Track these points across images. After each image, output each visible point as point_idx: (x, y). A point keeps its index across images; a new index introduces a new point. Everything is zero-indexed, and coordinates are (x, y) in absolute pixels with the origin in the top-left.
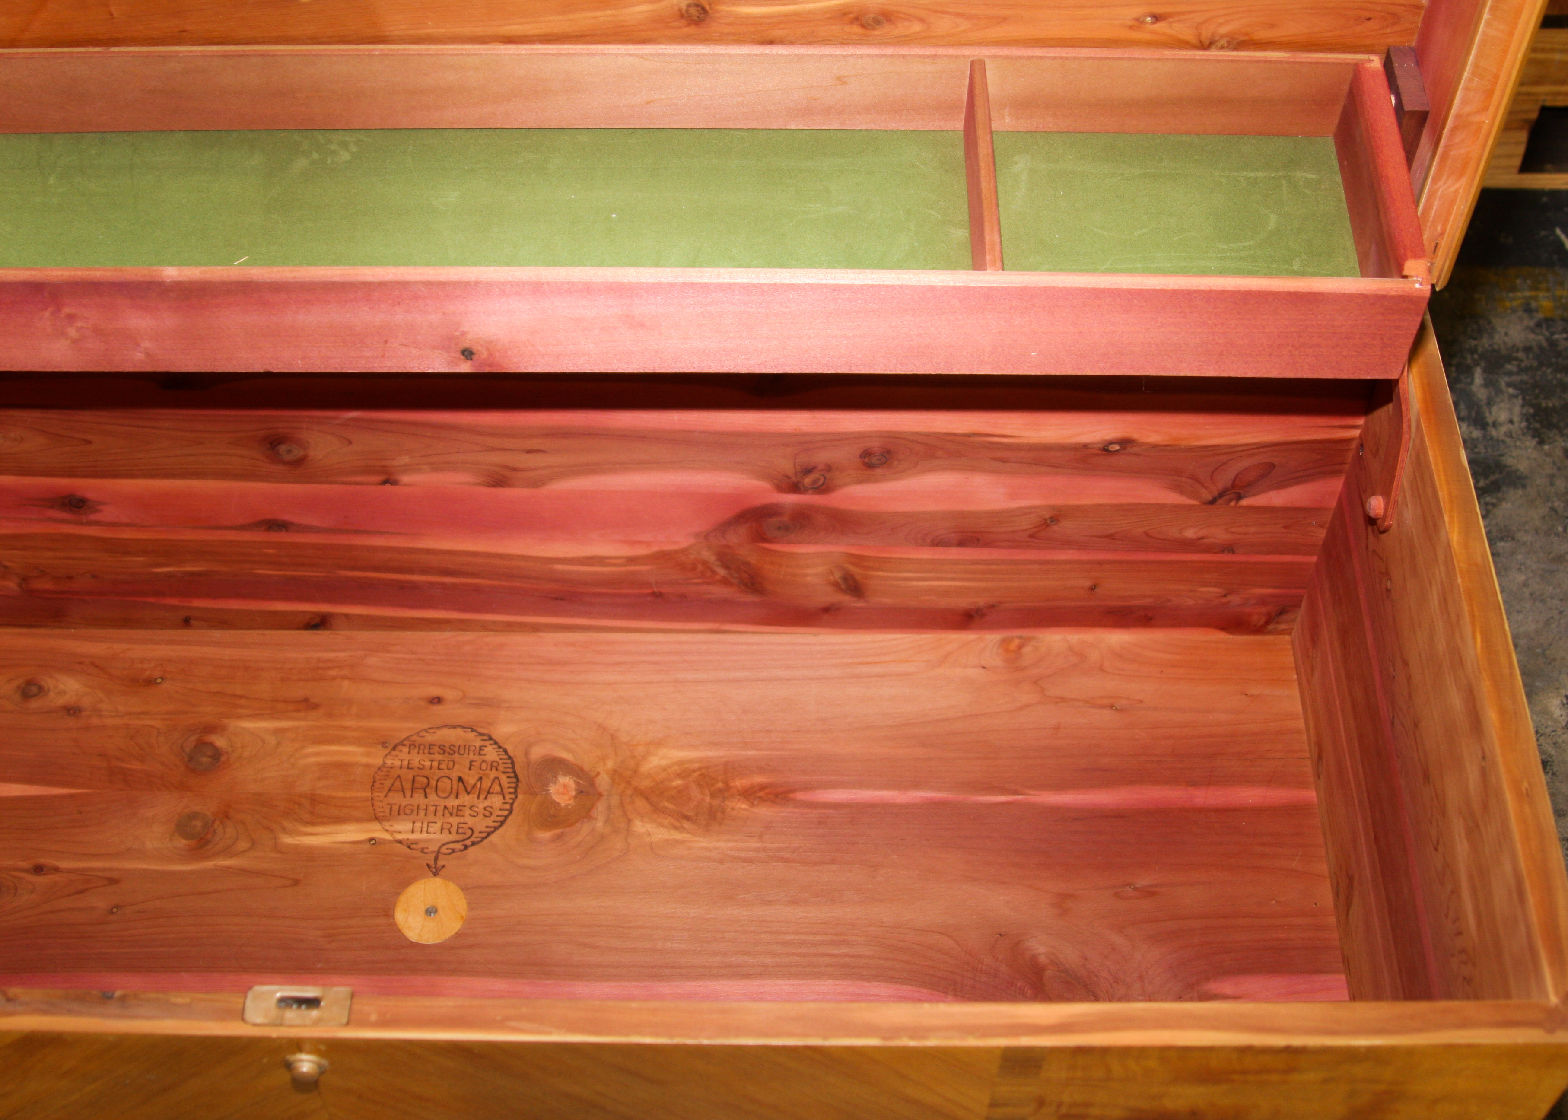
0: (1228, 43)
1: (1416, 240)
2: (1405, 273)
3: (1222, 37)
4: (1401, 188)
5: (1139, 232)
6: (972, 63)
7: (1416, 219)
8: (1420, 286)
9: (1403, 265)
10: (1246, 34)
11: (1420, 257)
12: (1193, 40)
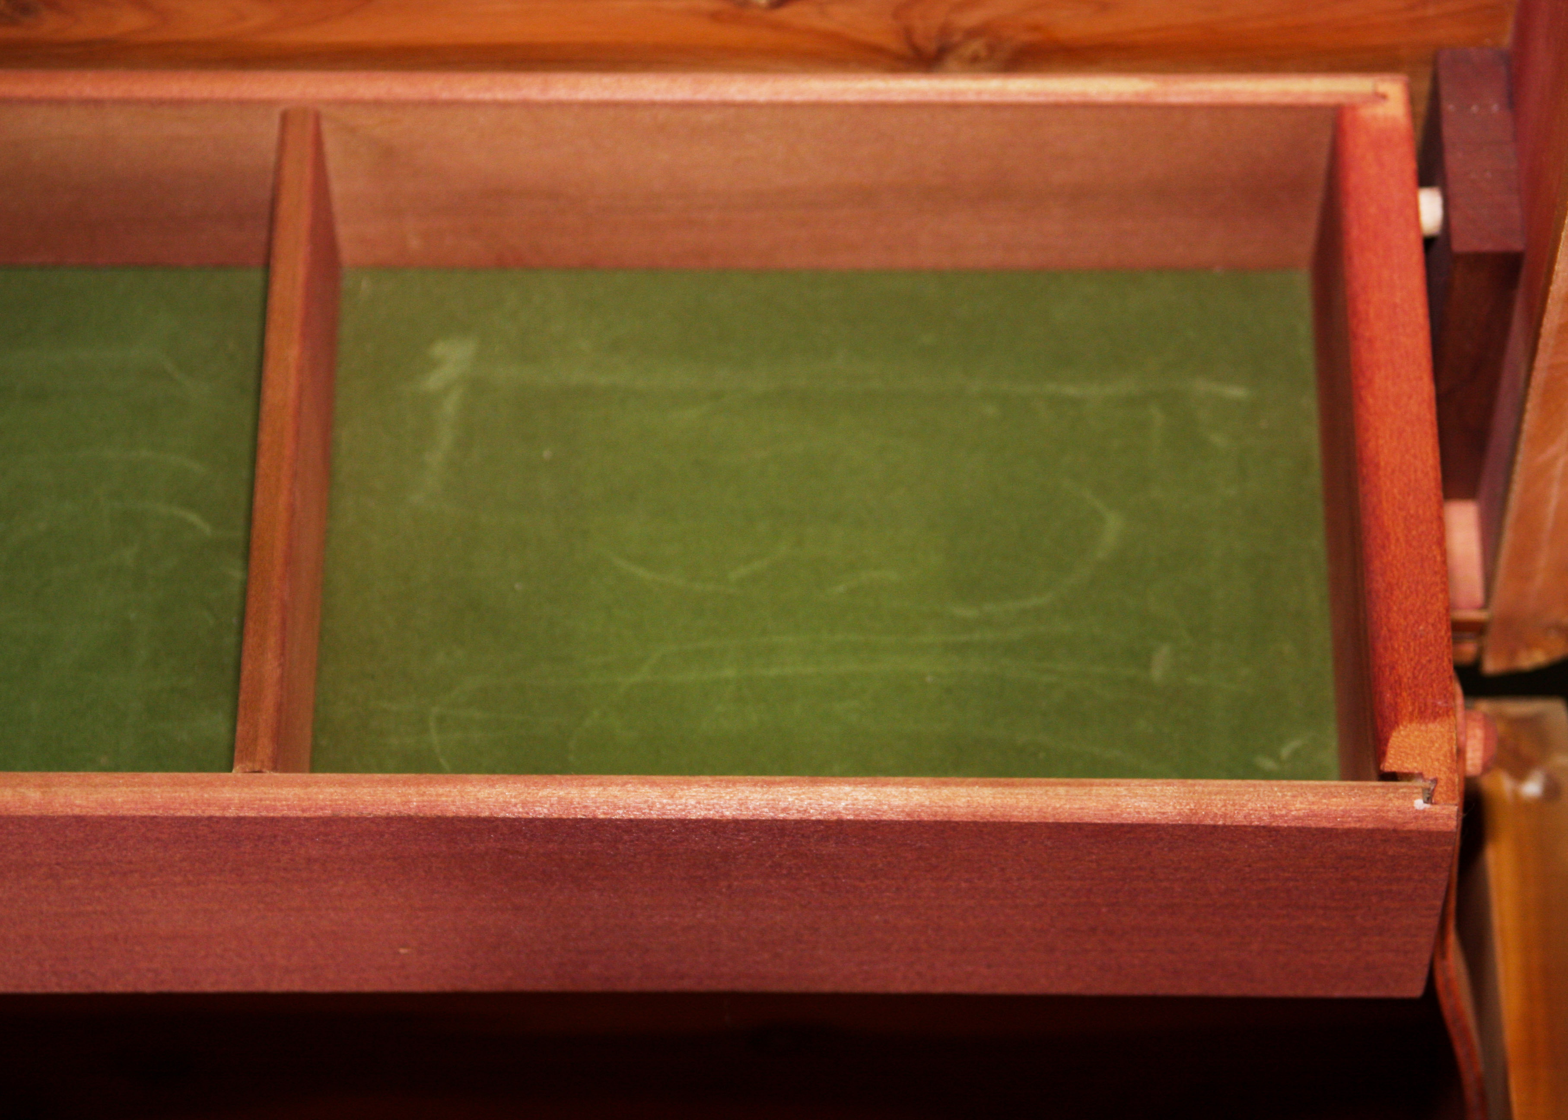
0: (992, 49)
1: (1430, 661)
2: (1391, 764)
3: (972, 33)
4: (1411, 498)
5: (743, 571)
6: (285, 118)
7: (1441, 596)
8: (1428, 806)
9: (1387, 740)
10: (1036, 28)
11: (1436, 716)
12: (894, 44)
